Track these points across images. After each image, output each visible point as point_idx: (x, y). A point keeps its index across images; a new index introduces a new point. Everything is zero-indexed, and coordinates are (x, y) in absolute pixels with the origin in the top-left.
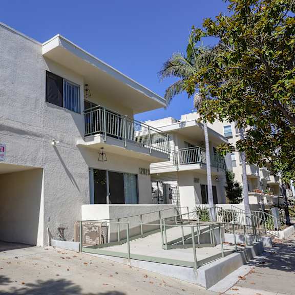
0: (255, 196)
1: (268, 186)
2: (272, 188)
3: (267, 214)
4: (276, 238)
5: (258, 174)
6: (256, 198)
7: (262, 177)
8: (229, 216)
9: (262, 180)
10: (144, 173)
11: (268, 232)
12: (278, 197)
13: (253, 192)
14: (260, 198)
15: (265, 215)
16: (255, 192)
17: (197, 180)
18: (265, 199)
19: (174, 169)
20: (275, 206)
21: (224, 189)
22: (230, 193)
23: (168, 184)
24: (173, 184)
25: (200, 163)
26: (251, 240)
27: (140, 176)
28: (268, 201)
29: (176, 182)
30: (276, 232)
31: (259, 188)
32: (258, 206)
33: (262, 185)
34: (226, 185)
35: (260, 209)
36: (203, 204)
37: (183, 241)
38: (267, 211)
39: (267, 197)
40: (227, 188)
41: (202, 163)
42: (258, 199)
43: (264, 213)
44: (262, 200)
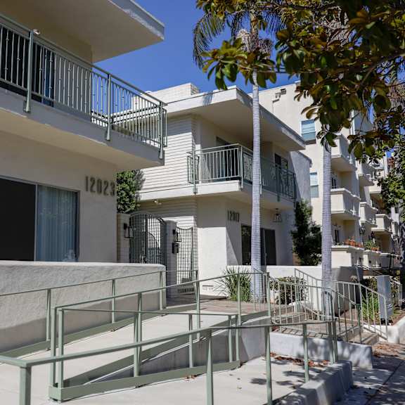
0: (348, 252)
1: (373, 235)
2: (379, 239)
3: (367, 288)
4: (381, 339)
5: (357, 213)
6: (349, 255)
7: (363, 218)
8: (289, 292)
9: (363, 224)
10: (100, 191)
11: (367, 326)
12: (388, 256)
13: (345, 244)
14: (357, 256)
15: (363, 290)
16: (349, 245)
17: (234, 216)
18: (365, 257)
19: (188, 191)
20: (382, 272)
21: (290, 237)
22: (301, 244)
23: (170, 222)
24: (184, 222)
25: (239, 179)
26: (328, 348)
27: (85, 196)
28: (370, 262)
29: (192, 218)
30: (383, 327)
31: (357, 237)
32: (351, 270)
33: (362, 232)
34: (295, 229)
35: (354, 277)
36: (243, 264)
37: (135, 365)
38: (366, 282)
39: (369, 254)
40: (295, 235)
41: (245, 180)
42: (352, 258)
43: (360, 285)
44: (361, 259)
